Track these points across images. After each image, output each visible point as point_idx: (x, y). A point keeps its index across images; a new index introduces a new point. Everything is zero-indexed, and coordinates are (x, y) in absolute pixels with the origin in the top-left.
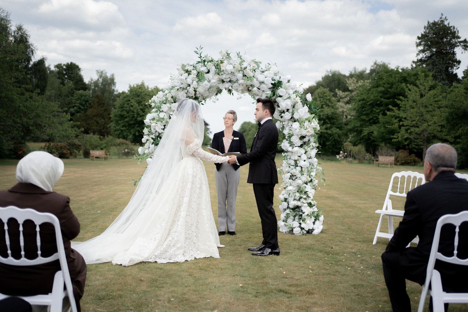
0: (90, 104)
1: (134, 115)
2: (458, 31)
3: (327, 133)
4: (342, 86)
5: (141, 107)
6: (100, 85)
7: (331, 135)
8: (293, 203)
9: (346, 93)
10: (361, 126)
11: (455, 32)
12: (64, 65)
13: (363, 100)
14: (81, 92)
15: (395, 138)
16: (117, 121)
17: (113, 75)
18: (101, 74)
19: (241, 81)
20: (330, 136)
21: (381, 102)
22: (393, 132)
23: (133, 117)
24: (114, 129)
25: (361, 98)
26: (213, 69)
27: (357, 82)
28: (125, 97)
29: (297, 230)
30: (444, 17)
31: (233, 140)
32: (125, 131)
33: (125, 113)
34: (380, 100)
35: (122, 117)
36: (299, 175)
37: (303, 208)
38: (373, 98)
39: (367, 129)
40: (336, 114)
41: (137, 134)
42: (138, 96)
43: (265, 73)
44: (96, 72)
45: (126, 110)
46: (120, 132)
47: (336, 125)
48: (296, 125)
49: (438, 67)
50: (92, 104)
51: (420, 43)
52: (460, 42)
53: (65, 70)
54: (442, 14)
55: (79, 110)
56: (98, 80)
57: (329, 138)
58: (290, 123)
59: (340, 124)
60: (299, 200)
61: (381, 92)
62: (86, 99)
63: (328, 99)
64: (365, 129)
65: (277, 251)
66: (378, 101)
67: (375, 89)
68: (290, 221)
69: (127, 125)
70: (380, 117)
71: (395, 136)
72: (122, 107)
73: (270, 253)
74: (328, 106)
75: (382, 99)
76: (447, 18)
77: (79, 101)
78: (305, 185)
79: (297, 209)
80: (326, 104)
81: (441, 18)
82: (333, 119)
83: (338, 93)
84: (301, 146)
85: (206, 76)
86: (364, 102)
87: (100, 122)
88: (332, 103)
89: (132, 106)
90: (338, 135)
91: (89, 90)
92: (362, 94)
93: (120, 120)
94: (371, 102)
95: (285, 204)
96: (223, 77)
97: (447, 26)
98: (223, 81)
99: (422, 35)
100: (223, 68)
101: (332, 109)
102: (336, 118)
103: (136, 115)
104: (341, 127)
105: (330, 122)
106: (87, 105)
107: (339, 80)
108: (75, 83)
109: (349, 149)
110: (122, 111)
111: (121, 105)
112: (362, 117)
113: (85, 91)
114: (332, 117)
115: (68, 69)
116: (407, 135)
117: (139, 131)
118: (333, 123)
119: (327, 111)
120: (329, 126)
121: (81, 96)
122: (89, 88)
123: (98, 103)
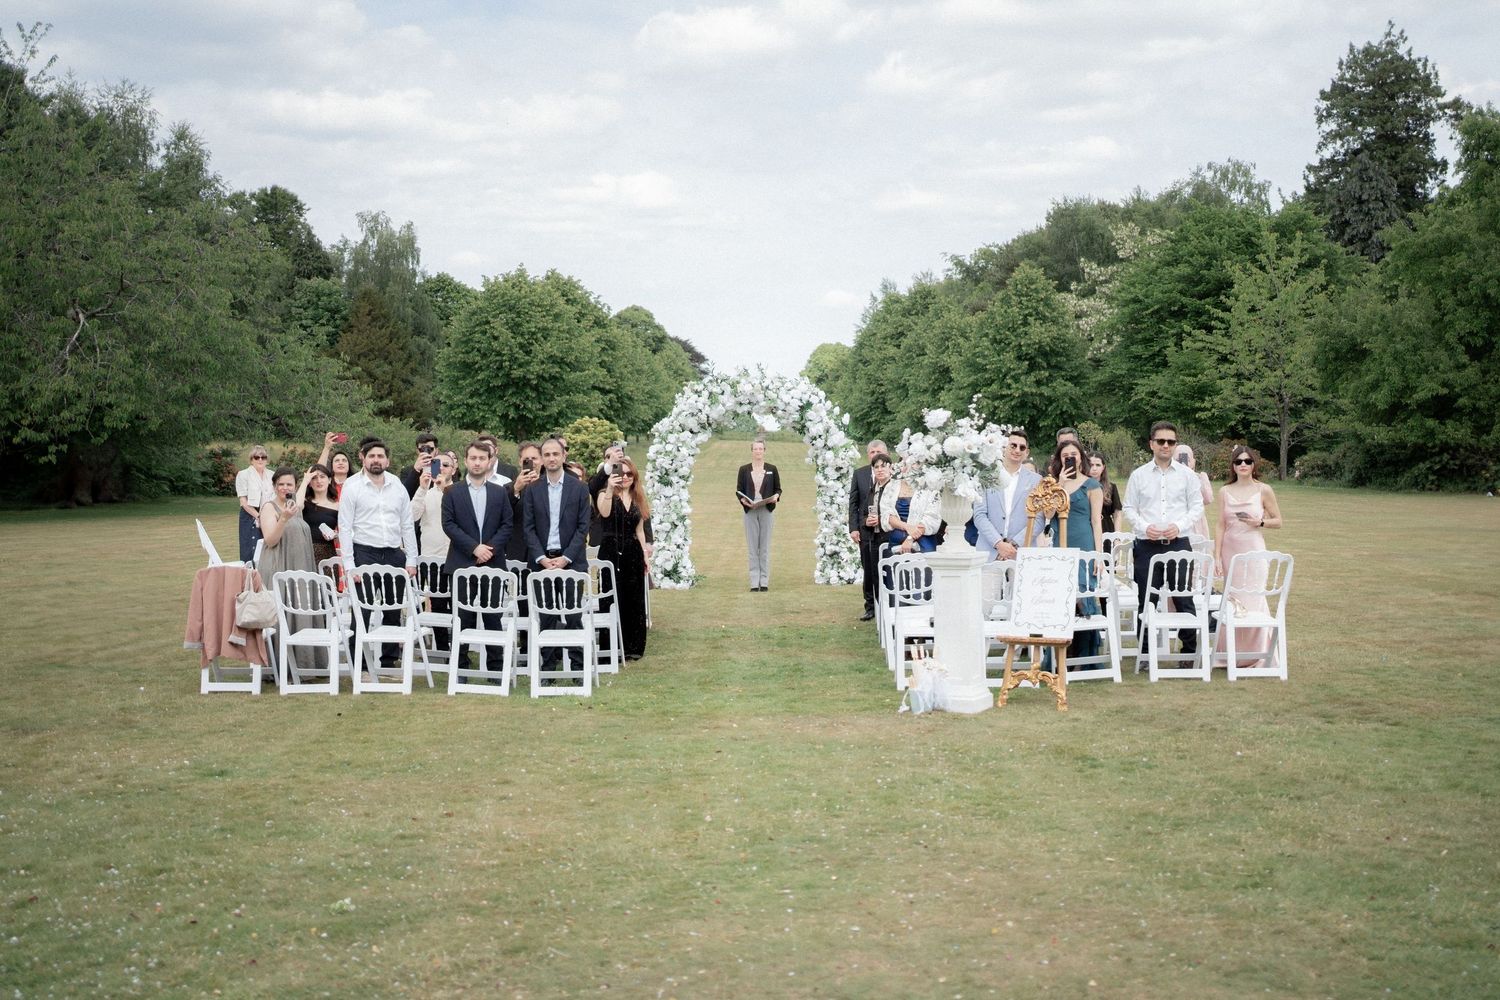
0: (345, 319)
1: (502, 362)
2: (1436, 74)
3: (1041, 395)
4: (1101, 246)
5: (520, 339)
6: (372, 257)
7: (1050, 401)
8: (830, 548)
9: (1112, 268)
10: (1132, 373)
11: (1428, 77)
12: (253, 196)
13: (1136, 301)
14: (316, 282)
15: (1204, 410)
16: (455, 381)
17: (409, 227)
18: (373, 224)
19: (763, 403)
20: (1051, 403)
21: (1183, 306)
22: (1202, 392)
23: (500, 368)
24: (448, 402)
25: (1130, 296)
26: (728, 389)
27: (1143, 233)
28: (474, 313)
30: (1396, 31)
31: (766, 475)
32: (478, 408)
33: (478, 358)
34: (1180, 301)
35: (468, 368)
38: (1160, 295)
39: (1145, 381)
40: (1064, 341)
41: (512, 414)
42: (512, 309)
43: (791, 392)
44: (356, 221)
45: (479, 350)
46: (463, 409)
47: (1065, 370)
48: (830, 455)
49: (1374, 183)
50: (354, 322)
51: (1328, 110)
52: (1442, 107)
53: (256, 211)
54: (1390, 22)
56: (365, 242)
57: (1046, 410)
58: (824, 451)
59: (1077, 367)
61: (1181, 279)
62: (333, 305)
63: (1042, 300)
64: (1140, 381)
66: (1173, 303)
67: (1166, 270)
69: (481, 391)
70: (1171, 351)
71: (1207, 404)
72: (466, 342)
74: (1044, 319)
75: (1185, 300)
76: (1405, 35)
77: (310, 312)
80: (1037, 314)
81: (1389, 34)
82: (1058, 354)
83: (1087, 270)
84: (838, 479)
85: (720, 397)
86: (1137, 306)
87: (378, 372)
88: (1054, 310)
89: (496, 338)
90: (1071, 399)
91: (339, 277)
92: (1133, 284)
93: (464, 378)
94: (1156, 307)
95: (821, 550)
96: (741, 398)
97: (1407, 58)
98: (741, 404)
99: (1334, 86)
100: (740, 388)
101: (1054, 328)
102: (1065, 353)
103: (507, 363)
104: (1079, 375)
105: (1048, 364)
106: (338, 322)
107: (1092, 229)
108: (296, 254)
109: (1093, 441)
110: (467, 352)
111: (464, 335)
112: (1133, 348)
113: (327, 278)
114: (1052, 350)
115: (264, 210)
116: (1237, 401)
117: (517, 407)
118: (1058, 367)
119: (1039, 333)
120: (1047, 374)
121: (317, 296)
122: (338, 269)
123: (369, 315)
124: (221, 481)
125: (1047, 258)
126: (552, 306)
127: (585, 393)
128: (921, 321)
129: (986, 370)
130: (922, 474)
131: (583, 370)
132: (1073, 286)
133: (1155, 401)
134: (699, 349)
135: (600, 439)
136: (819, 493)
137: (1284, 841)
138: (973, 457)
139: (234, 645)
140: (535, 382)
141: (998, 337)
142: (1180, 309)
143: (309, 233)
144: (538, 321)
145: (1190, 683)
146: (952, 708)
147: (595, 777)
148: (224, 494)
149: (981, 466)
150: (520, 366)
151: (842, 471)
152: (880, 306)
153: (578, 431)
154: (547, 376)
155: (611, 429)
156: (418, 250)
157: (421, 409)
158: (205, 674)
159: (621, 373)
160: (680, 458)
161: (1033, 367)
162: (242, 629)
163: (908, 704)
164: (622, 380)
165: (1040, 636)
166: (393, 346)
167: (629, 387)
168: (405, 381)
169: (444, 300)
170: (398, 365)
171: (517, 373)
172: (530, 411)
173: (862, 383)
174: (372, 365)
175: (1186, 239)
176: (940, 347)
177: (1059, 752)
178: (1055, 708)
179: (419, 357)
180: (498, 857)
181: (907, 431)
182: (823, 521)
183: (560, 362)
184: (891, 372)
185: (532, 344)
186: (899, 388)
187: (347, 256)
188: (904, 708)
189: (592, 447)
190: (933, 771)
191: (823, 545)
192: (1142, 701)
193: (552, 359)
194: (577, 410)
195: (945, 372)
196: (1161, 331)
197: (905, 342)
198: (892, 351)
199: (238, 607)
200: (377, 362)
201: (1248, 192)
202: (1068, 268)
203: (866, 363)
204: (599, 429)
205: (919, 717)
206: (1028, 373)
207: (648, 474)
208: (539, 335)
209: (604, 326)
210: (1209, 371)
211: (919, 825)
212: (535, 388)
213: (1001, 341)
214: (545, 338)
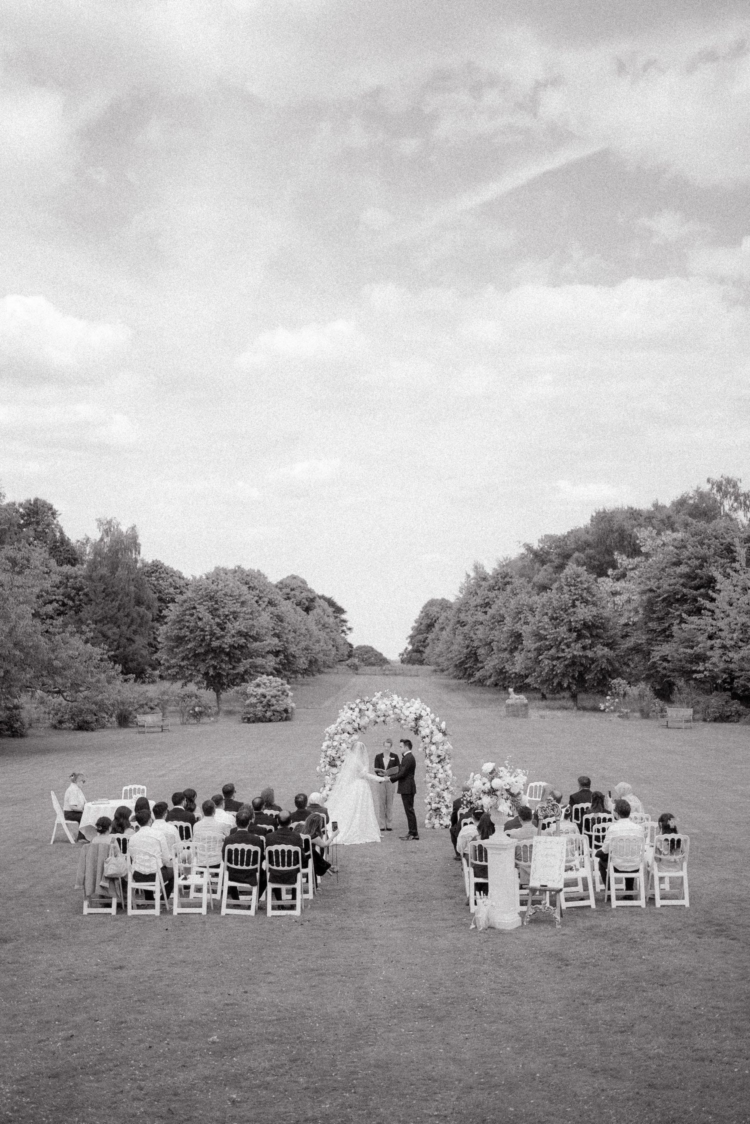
0: (86, 595)
1: (204, 636)
3: (586, 657)
4: (629, 543)
5: (217, 620)
6: (106, 550)
7: (593, 661)
8: (434, 806)
9: (637, 559)
10: (649, 642)
12: (21, 505)
13: (651, 590)
14: (66, 568)
15: (699, 672)
16: (171, 650)
17: (133, 528)
18: (108, 527)
21: (684, 595)
22: (701, 658)
23: (203, 640)
24: (167, 664)
25: (647, 587)
27: (658, 534)
28: (185, 601)
29: (437, 826)
31: (391, 760)
32: (188, 668)
33: (188, 633)
34: (682, 591)
35: (180, 640)
36: (438, 784)
37: (441, 809)
38: (668, 588)
39: (659, 648)
40: (601, 618)
41: (211, 673)
42: (211, 598)
43: (410, 709)
44: (95, 524)
45: (188, 627)
46: (176, 670)
47: (603, 638)
48: (433, 748)
50: (92, 597)
53: (22, 516)
55: (62, 609)
56: (102, 540)
57: (590, 667)
58: (430, 745)
59: (611, 637)
60: (439, 803)
61: (682, 575)
62: (78, 585)
63: (585, 589)
64: (655, 648)
65: (417, 837)
66: (677, 593)
67: (671, 569)
68: (433, 819)
69: (190, 656)
70: (676, 628)
71: (701, 668)
72: (179, 622)
73: (413, 839)
74: (586, 602)
75: (685, 590)
77: (61, 590)
78: (442, 792)
79: (438, 810)
80: (582, 598)
82: (597, 628)
83: (620, 561)
84: (439, 762)
86: (652, 594)
87: (110, 633)
88: (594, 596)
89: (200, 619)
90: (608, 659)
91: (82, 564)
92: (649, 578)
93: (177, 647)
94: (665, 596)
95: (429, 806)
98: (379, 716)
100: (378, 707)
101: (594, 609)
102: (603, 627)
103: (208, 637)
104: (613, 642)
105: (591, 635)
106: (81, 597)
107: (623, 531)
108: (52, 548)
109: (622, 692)
110: (181, 629)
111: (178, 616)
112: (650, 624)
113: (73, 565)
114: (593, 625)
115: (28, 515)
116: (722, 665)
117: (215, 668)
118: (598, 636)
119: (584, 613)
120: (590, 642)
121: (67, 578)
122: (81, 559)
123: (103, 592)
124: (12, 727)
125: (591, 551)
126: (240, 595)
127: (263, 657)
128: (502, 596)
129: (546, 639)
130: (480, 799)
131: (262, 641)
132: (610, 572)
133: (665, 664)
134: (339, 603)
135: (274, 692)
136: (427, 772)
137: (645, 1009)
138: (507, 790)
139: (102, 887)
140: (228, 650)
141: (555, 615)
142: (682, 597)
143: (62, 533)
144: (231, 606)
145: (632, 909)
146: (497, 926)
147: (312, 970)
148: (13, 736)
149: (512, 795)
150: (218, 639)
151: (441, 758)
152: (472, 581)
153: (258, 685)
154: (236, 645)
155: (282, 684)
156: (140, 545)
157: (140, 660)
158: (86, 903)
159: (287, 638)
160: (342, 749)
161: (580, 636)
162: (107, 878)
163: (475, 924)
164: (288, 643)
165: (546, 886)
166: (121, 614)
167: (293, 649)
168: (129, 639)
169: (157, 580)
170: (124, 628)
171: (215, 644)
172: (224, 670)
173: (460, 638)
174: (105, 628)
175: (685, 547)
176: (515, 618)
177: (551, 955)
178: (554, 926)
179: (139, 621)
180: (276, 1015)
181: (472, 774)
182: (430, 788)
183: (246, 635)
184: (481, 633)
185: (226, 623)
186: (486, 645)
187: (88, 549)
188: (473, 926)
189: (268, 697)
190: (485, 967)
191: (430, 804)
192: (603, 923)
193: (240, 633)
194: (259, 670)
195: (518, 637)
196: (668, 613)
197: (491, 612)
198: (481, 617)
199: (105, 866)
200: (109, 625)
201: (736, 500)
202: (607, 558)
203: (463, 624)
204: (274, 684)
205: (481, 932)
206: (576, 641)
207: (323, 760)
208: (231, 617)
209: (275, 605)
210: (703, 644)
211: (474, 999)
212: (228, 654)
213: (557, 618)
214: (235, 618)
